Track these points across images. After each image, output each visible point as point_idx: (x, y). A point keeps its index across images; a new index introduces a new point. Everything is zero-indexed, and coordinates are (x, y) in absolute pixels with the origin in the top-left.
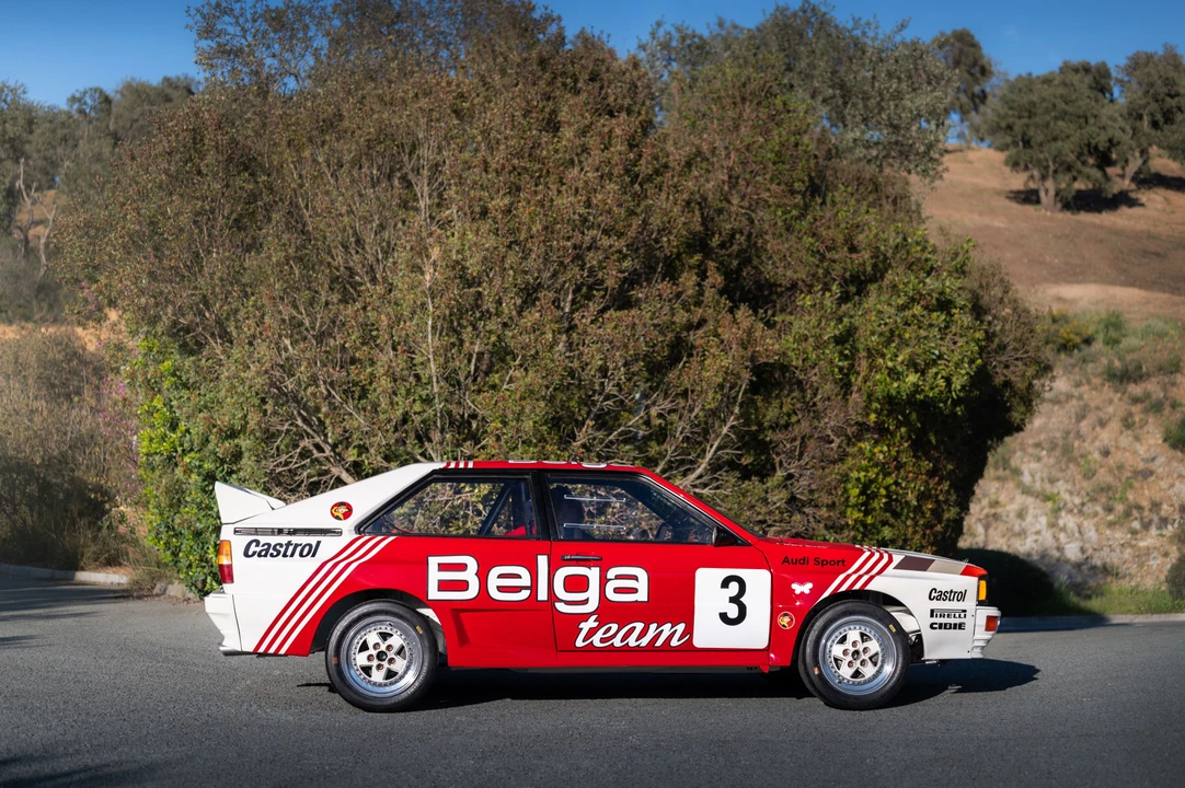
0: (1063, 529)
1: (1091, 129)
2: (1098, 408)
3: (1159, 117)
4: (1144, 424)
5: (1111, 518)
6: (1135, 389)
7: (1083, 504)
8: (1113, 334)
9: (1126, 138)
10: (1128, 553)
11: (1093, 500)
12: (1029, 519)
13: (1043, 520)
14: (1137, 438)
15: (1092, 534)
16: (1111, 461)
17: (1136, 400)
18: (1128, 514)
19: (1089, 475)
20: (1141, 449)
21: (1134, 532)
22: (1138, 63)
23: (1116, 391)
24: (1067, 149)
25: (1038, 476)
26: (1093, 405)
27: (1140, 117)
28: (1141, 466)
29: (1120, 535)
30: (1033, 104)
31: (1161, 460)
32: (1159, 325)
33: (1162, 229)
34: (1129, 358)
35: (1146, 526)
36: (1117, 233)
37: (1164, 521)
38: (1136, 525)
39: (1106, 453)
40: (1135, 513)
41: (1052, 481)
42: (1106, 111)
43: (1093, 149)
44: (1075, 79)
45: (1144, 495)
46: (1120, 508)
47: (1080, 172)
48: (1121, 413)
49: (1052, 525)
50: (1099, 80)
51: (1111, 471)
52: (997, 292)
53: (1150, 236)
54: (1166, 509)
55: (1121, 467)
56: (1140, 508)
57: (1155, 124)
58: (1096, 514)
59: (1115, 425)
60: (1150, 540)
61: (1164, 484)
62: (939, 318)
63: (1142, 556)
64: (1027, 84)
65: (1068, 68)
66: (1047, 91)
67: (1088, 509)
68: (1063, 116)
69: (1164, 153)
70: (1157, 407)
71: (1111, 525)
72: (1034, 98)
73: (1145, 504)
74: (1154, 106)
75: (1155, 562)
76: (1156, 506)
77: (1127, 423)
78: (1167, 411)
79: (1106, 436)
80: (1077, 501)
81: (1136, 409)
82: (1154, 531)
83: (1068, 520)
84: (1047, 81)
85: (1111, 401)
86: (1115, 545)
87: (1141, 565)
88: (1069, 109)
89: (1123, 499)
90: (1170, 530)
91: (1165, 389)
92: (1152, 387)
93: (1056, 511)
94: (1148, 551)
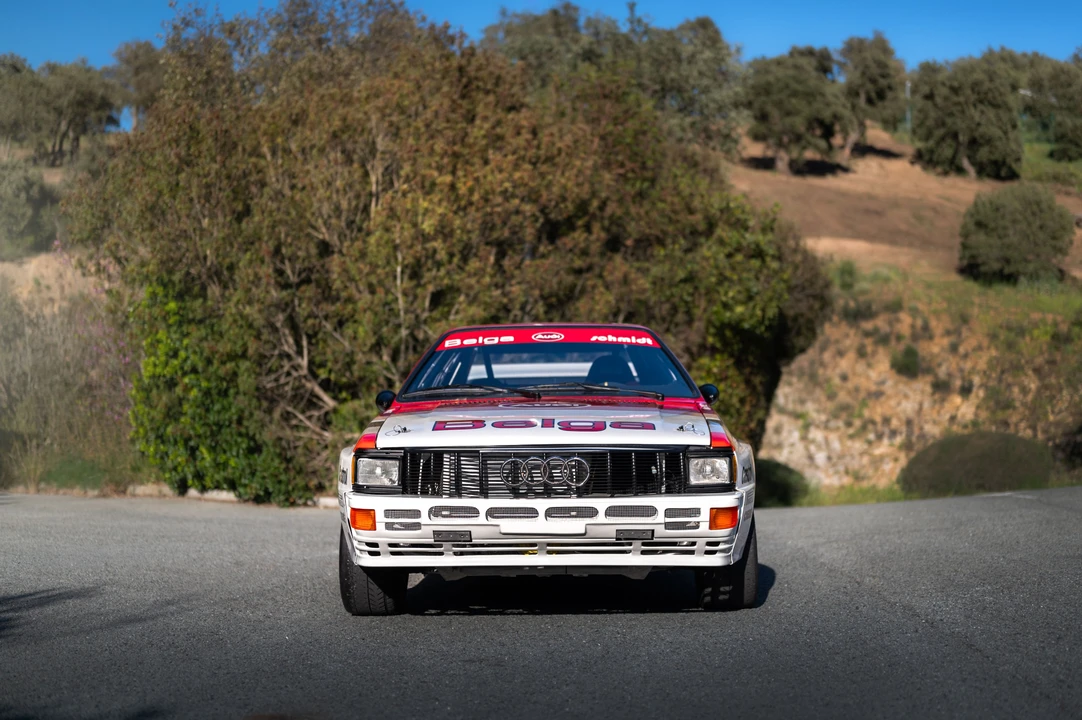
0: (813, 441)
1: (818, 105)
2: (837, 342)
3: (873, 95)
4: (874, 353)
5: (851, 431)
6: (868, 325)
7: (828, 421)
8: (848, 279)
9: (847, 113)
10: (865, 460)
11: (836, 416)
12: (785, 434)
13: (796, 435)
14: (869, 366)
15: (836, 445)
16: (850, 385)
17: (867, 334)
18: (864, 428)
19: (831, 397)
20: (873, 374)
21: (870, 443)
22: (854, 47)
23: (851, 326)
24: (799, 123)
25: (791, 398)
26: (833, 338)
27: (857, 94)
28: (873, 388)
29: (858, 445)
30: (769, 84)
31: (890, 383)
32: (885, 272)
33: (878, 191)
34: (862, 299)
35: (880, 437)
36: (844, 194)
37: (894, 433)
38: (871, 436)
39: (844, 378)
40: (870, 427)
41: (802, 402)
42: (829, 90)
43: (821, 123)
44: (803, 61)
45: (876, 411)
46: (857, 423)
47: (809, 143)
48: (856, 344)
49: (804, 438)
50: (822, 62)
51: (849, 393)
52: (792, 243)
53: (871, 197)
54: (895, 423)
55: (857, 390)
56: (873, 422)
57: (870, 101)
58: (838, 429)
59: (851, 355)
60: (883, 448)
61: (893, 403)
62: (755, 263)
63: (877, 462)
64: (762, 66)
65: (795, 52)
66: (780, 72)
67: (833, 424)
68: (795, 94)
69: (878, 125)
70: (883, 340)
71: (851, 437)
72: (771, 78)
73: (878, 419)
74: (870, 86)
75: (888, 466)
76: (886, 421)
77: (861, 353)
78: (893, 342)
79: (844, 364)
80: (823, 418)
81: (868, 342)
82: (886, 441)
83: (816, 434)
84: (779, 62)
85: (847, 336)
86: (856, 453)
87: (877, 469)
88: (800, 88)
89: (860, 416)
90: (899, 440)
91: (890, 324)
92: (881, 323)
93: (806, 427)
94: (881, 458)
